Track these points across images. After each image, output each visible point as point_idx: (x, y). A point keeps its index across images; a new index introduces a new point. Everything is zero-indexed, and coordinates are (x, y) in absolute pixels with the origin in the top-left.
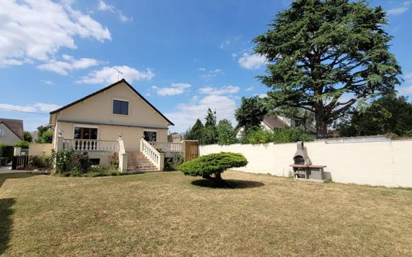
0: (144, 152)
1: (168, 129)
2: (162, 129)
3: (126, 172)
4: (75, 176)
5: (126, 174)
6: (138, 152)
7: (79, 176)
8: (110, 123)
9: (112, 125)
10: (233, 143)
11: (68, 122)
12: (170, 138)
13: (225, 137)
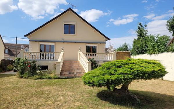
0: (80, 61)
1: (106, 43)
2: (100, 43)
3: (59, 77)
4: (25, 78)
5: (59, 78)
6: (76, 61)
7: (28, 78)
8: (63, 41)
9: (64, 42)
10: (163, 52)
11: (36, 41)
12: (107, 50)
13: (153, 46)
